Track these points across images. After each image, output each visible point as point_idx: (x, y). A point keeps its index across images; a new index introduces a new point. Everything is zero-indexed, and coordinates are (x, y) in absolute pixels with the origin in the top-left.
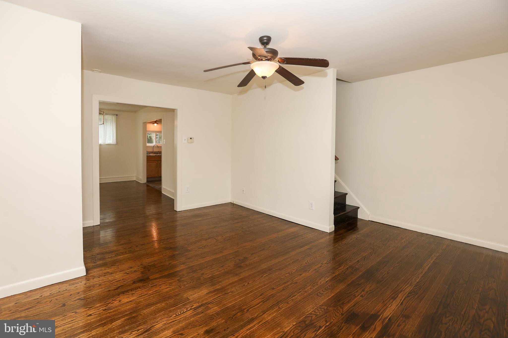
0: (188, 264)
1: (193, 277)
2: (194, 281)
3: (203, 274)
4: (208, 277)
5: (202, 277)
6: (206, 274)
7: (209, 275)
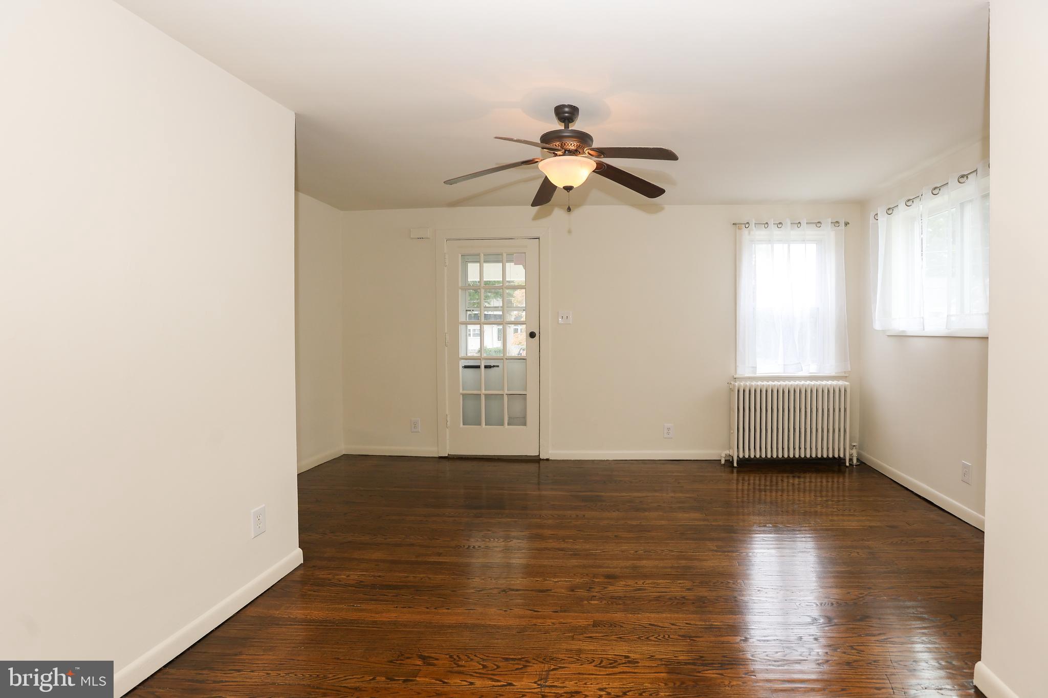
0: (701, 623)
1: (710, 590)
2: (714, 584)
3: (689, 589)
4: (685, 581)
5: (695, 584)
6: (682, 587)
7: (680, 583)
